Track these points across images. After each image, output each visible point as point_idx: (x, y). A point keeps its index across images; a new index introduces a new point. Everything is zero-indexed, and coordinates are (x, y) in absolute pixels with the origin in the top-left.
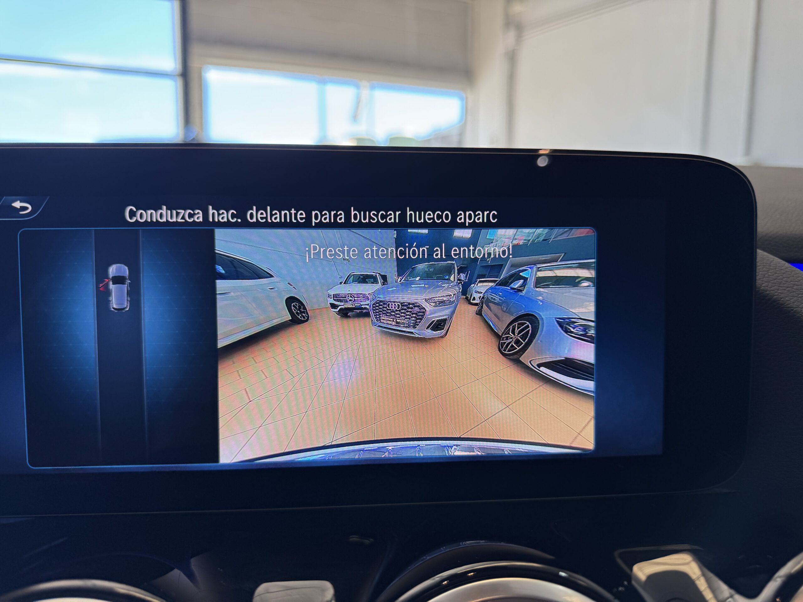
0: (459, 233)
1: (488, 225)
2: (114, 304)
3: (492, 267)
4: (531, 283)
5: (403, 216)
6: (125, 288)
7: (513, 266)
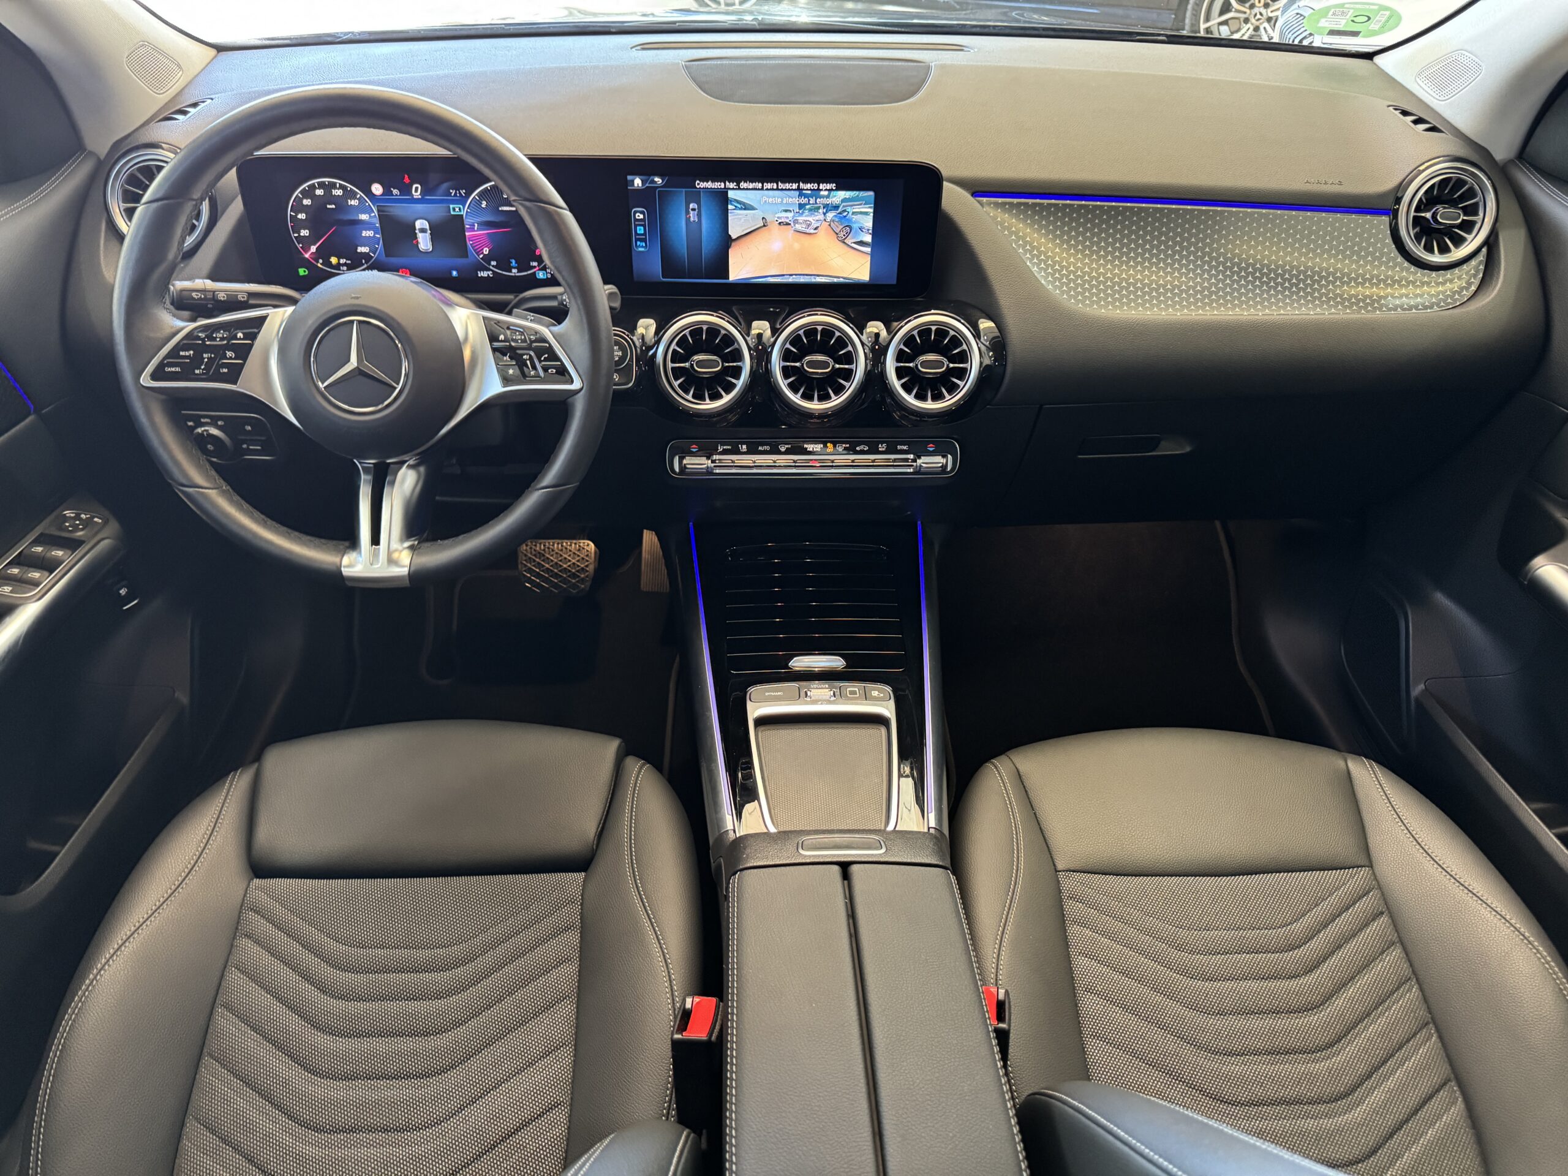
0: (822, 193)
1: (832, 190)
2: (692, 219)
3: (835, 207)
4: (850, 213)
5: (799, 186)
6: (696, 212)
7: (844, 206)
